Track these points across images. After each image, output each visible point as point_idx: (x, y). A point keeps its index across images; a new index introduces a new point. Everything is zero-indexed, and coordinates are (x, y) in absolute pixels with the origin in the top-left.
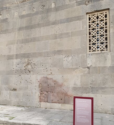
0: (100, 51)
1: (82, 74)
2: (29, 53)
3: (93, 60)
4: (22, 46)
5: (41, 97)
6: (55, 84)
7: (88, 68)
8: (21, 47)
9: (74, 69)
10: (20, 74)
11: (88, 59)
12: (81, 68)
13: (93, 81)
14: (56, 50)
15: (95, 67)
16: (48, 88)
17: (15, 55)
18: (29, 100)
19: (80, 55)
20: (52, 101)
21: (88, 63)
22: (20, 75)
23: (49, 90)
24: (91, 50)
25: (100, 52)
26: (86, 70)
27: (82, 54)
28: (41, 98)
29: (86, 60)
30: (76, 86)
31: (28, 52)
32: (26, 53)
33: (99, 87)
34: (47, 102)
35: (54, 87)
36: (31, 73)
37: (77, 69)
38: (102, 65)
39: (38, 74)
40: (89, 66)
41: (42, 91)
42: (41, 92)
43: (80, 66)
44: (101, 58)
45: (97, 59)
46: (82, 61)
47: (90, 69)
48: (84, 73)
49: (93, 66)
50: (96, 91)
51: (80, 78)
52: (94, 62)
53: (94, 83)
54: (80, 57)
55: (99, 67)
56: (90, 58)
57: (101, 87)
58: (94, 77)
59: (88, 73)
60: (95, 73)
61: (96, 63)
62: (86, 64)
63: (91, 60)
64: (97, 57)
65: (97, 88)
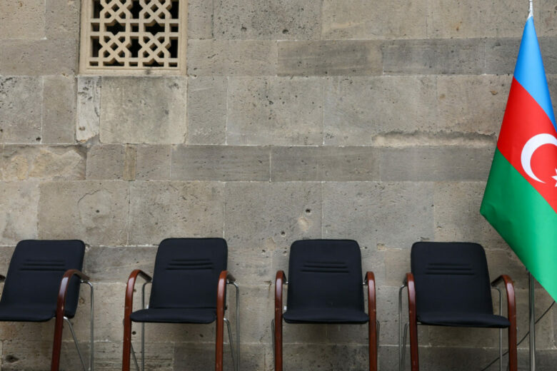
0: (140, 65)
1: (49, 179)
3: (105, 109)
7: (80, 148)
9: (7, 152)
11: (79, 105)
12: (46, 150)
13: (98, 217)
15: (112, 149)
19: (43, 80)
21: (82, 122)
24: (101, 59)
25: (140, 71)
26: (70, 158)
27: (52, 76)
29: (73, 105)
33: (128, 249)
37: (23, 151)
38: (143, 138)
40: (83, 137)
43: (39, 139)
44: (143, 102)
45: (124, 106)
46: (48, 111)
47: (89, 153)
48: (58, 175)
49: (101, 141)
50: (113, 267)
51: (37, 199)
52: (107, 120)
53: (105, 225)
54: (40, 90)
55: (130, 148)
56: (90, 98)
57: (135, 246)
58: (105, 196)
59: (78, 175)
60: (110, 178)
61: (119, 127)
62: (73, 127)
63: (93, 108)
64: (123, 94)
65: (115, 250)
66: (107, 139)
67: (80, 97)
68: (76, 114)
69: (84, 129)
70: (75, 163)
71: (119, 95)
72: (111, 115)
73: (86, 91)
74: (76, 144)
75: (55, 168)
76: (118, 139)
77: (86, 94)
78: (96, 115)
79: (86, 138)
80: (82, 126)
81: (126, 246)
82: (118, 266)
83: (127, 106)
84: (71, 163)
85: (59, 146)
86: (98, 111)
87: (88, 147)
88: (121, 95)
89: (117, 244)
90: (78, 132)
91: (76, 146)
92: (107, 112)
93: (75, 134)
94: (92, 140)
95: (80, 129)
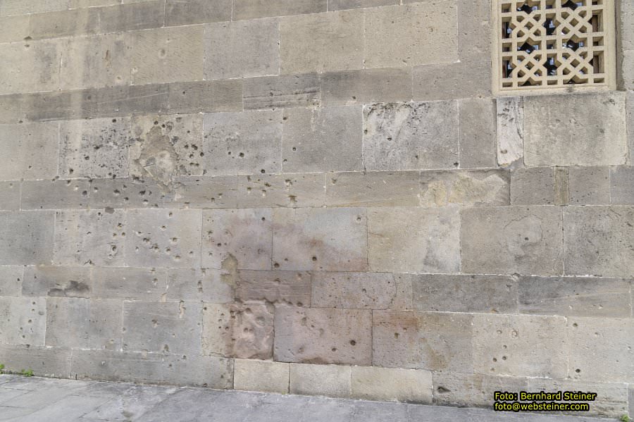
1: (470, 205)
2: (159, 88)
3: (529, 130)
4: (118, 44)
5: (235, 329)
6: (314, 258)
7: (503, 172)
8: (112, 52)
9: (424, 179)
10: (109, 204)
11: (500, 127)
12: (465, 175)
13: (527, 245)
14: (321, 71)
15: (538, 172)
16: (278, 280)
17: (79, 97)
18: (166, 347)
19: (458, 103)
20: (301, 349)
21: (503, 145)
22: (109, 210)
23: (278, 292)
24: (514, 78)
26: (492, 182)
27: (468, 99)
28: (235, 336)
29: (493, 128)
30: (435, 271)
31: (155, 81)
32: (142, 84)
33: (565, 279)
34: (272, 355)
35: (311, 274)
36: (177, 197)
37: (440, 177)
38: (575, 159)
39: (212, 204)
40: (505, 160)
41: (238, 300)
42: (237, 306)
43: (456, 164)
44: (573, 120)
45: (551, 126)
46: (465, 134)
47: (513, 178)
48: (479, 201)
49: (526, 164)
50: (549, 299)
51: (458, 225)
52: (532, 141)
53: (536, 253)
54: (455, 114)
55: (561, 170)
56: (512, 119)
57: (573, 276)
58: (533, 222)
59: (502, 201)
60: (539, 203)
61: (546, 148)
62: (493, 150)
63: (516, 130)
64: (549, 113)
65: (549, 280)
66: (532, 162)
67: (500, 119)
68: (496, 137)
69: (506, 152)
70: (498, 188)
71: (544, 114)
72: (536, 136)
73: (506, 113)
74: (498, 168)
75: (476, 193)
76: (546, 162)
77: (507, 115)
78: (519, 137)
79: (509, 162)
80: (503, 150)
81: (563, 276)
82: (555, 297)
83: (554, 126)
84: (493, 188)
85: (479, 171)
86: (521, 132)
87: (512, 170)
88: (547, 114)
89: (552, 274)
90: (500, 155)
91: (497, 170)
92: (531, 133)
93: (496, 158)
94: (516, 163)
95: (502, 152)
